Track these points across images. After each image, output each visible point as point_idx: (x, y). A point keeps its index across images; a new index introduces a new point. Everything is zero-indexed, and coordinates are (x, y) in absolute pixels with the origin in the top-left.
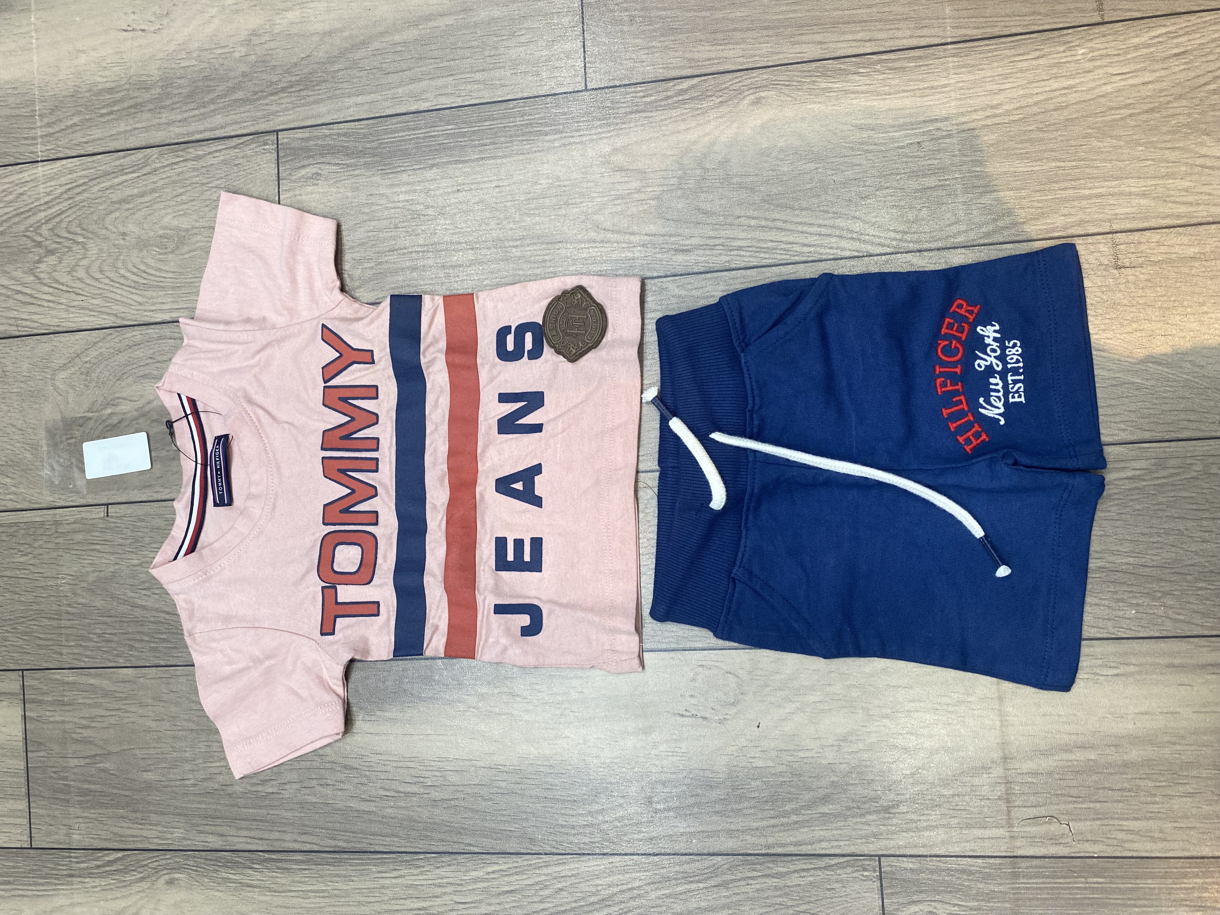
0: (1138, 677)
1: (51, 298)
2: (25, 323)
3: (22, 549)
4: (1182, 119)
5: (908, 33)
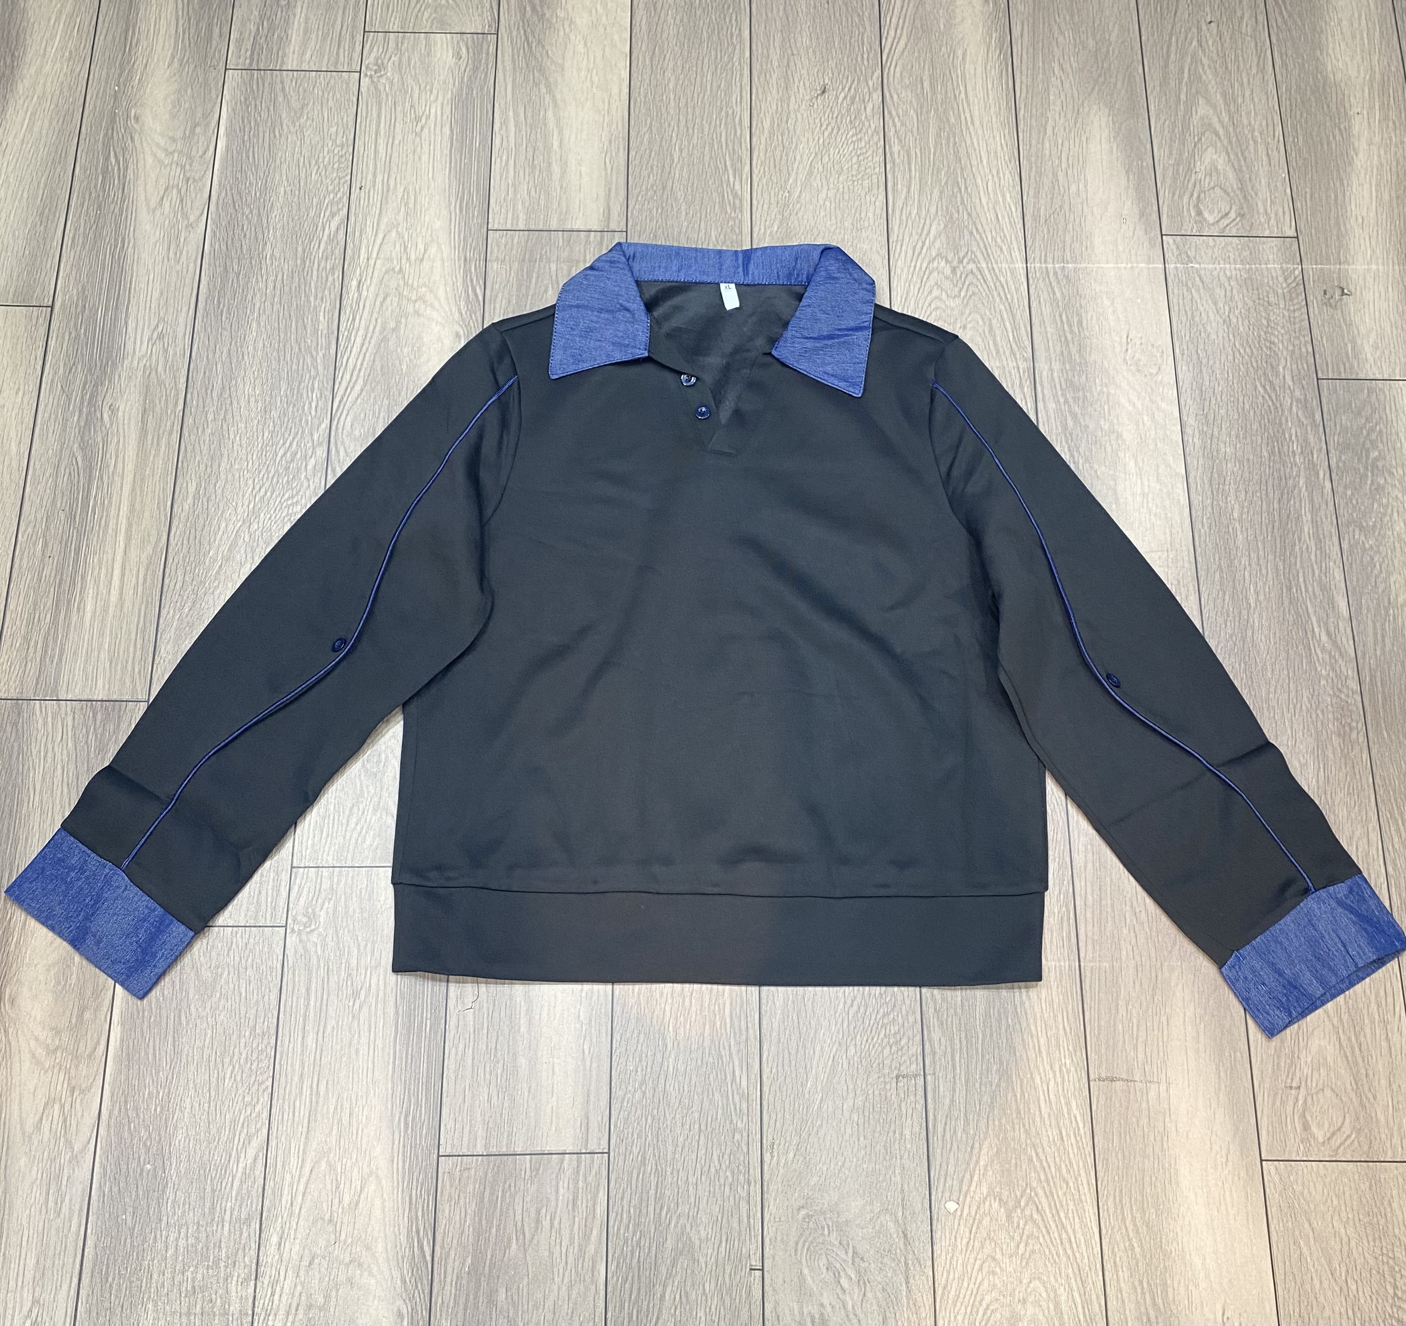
0: (581, 1068)
1: (917, 269)
2: (898, 247)
3: (722, 236)
4: (1010, 1134)
5: (1090, 934)
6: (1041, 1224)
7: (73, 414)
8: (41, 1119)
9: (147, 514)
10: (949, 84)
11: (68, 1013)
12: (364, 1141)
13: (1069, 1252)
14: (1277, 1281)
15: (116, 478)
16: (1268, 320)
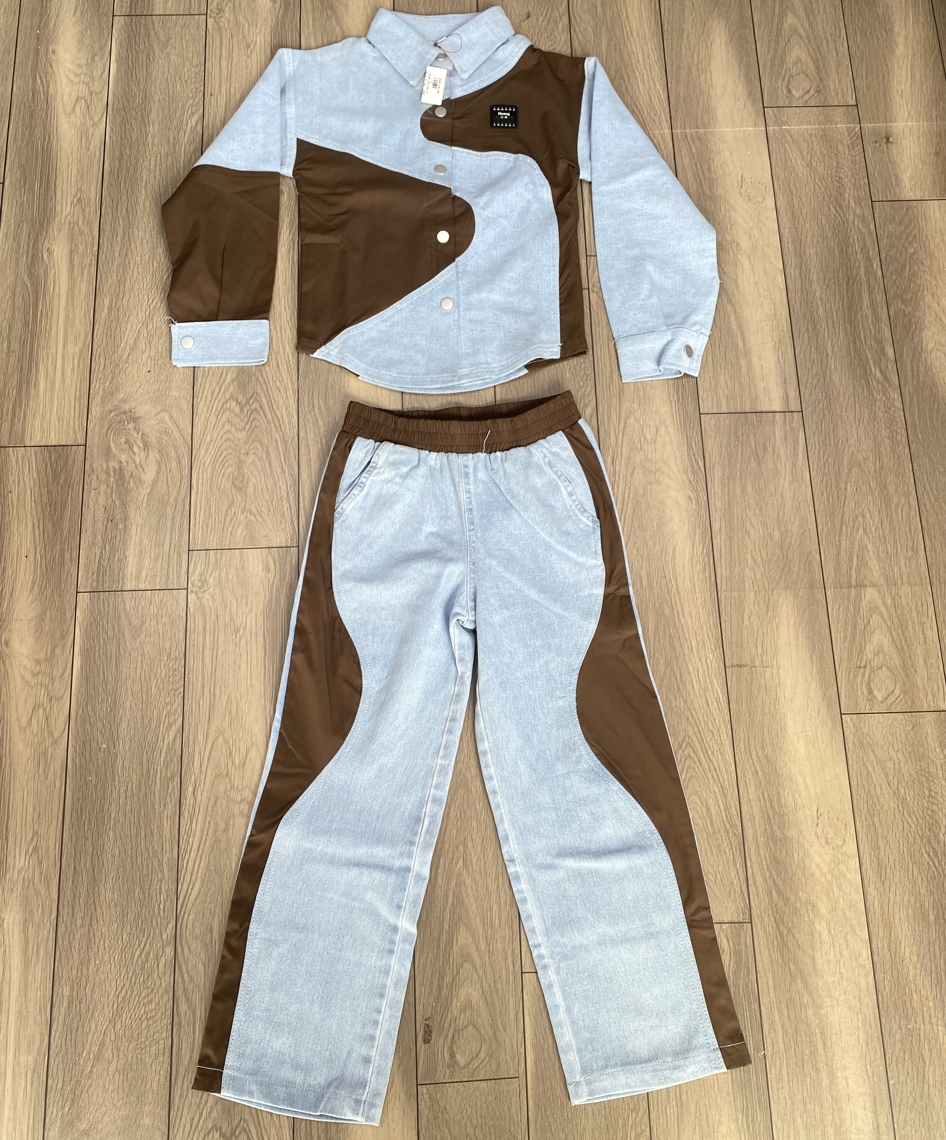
6: (696, 759)
7: (23, 255)
8: (31, 718)
9: (77, 321)
10: (615, 8)
11: (44, 649)
12: (247, 725)
13: (715, 776)
14: (853, 790)
15: (55, 297)
16: (838, 163)
